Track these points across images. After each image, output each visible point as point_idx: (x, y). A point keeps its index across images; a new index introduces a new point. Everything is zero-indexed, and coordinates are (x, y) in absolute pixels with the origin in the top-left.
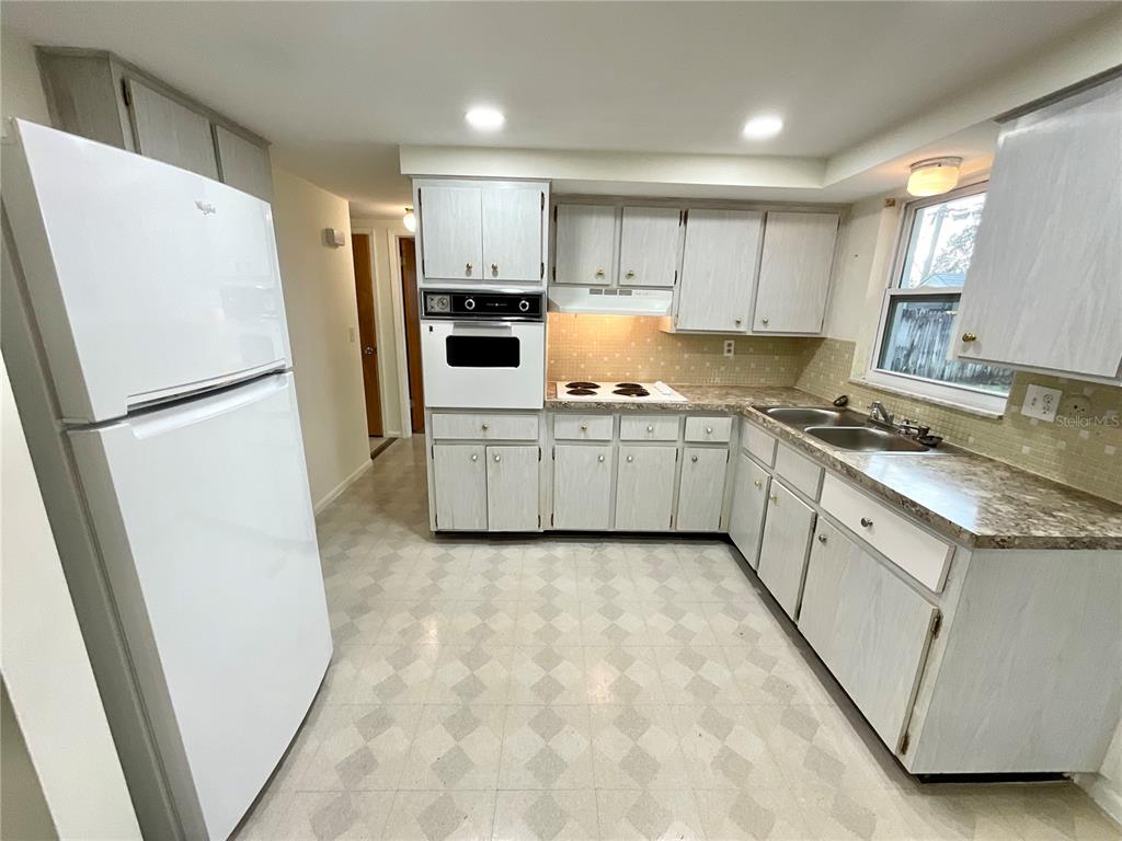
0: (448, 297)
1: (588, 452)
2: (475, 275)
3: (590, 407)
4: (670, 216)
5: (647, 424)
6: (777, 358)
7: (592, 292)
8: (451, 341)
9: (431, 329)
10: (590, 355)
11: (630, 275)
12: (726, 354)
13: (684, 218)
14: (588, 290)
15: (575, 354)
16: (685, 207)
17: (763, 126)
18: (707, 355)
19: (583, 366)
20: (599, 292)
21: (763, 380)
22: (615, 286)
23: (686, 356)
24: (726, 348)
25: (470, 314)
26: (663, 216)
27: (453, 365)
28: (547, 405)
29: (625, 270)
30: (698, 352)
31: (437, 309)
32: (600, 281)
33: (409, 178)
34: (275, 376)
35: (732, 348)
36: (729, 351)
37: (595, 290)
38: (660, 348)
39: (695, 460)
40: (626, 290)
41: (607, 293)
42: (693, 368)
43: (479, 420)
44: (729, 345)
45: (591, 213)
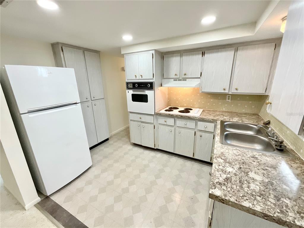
0: (132, 84)
1: (167, 129)
2: (138, 78)
3: (167, 115)
4: (199, 54)
5: (185, 122)
6: (250, 102)
7: (174, 80)
8: (133, 95)
9: (128, 92)
10: (180, 99)
11: (185, 74)
12: (227, 100)
13: (203, 54)
14: (173, 80)
15: (175, 99)
16: (203, 50)
17: (209, 20)
18: (220, 100)
19: (177, 102)
20: (176, 80)
21: (243, 110)
22: (181, 78)
23: (212, 100)
24: (227, 98)
25: (136, 88)
26: (196, 54)
27: (133, 101)
28: (155, 113)
29: (184, 73)
30: (216, 99)
31: (130, 87)
32: (176, 77)
33: (123, 55)
34: (75, 104)
35: (230, 98)
36: (229, 99)
37: (175, 80)
38: (202, 97)
39: (201, 136)
40: (185, 79)
41: (179, 80)
42: (214, 104)
43: (139, 116)
44: (229, 97)
45: (173, 56)
